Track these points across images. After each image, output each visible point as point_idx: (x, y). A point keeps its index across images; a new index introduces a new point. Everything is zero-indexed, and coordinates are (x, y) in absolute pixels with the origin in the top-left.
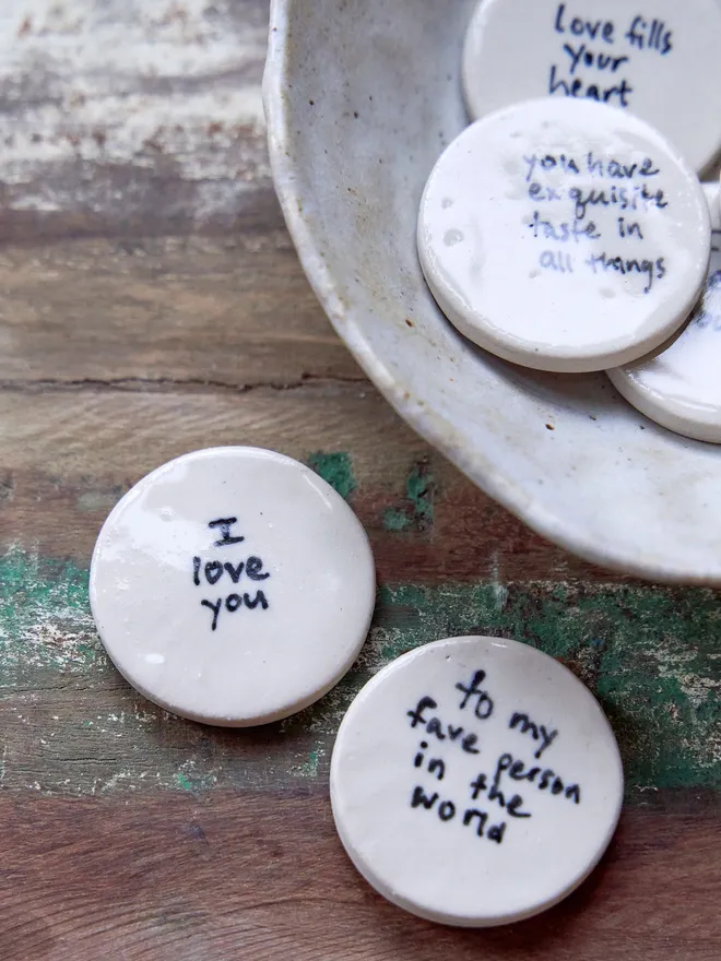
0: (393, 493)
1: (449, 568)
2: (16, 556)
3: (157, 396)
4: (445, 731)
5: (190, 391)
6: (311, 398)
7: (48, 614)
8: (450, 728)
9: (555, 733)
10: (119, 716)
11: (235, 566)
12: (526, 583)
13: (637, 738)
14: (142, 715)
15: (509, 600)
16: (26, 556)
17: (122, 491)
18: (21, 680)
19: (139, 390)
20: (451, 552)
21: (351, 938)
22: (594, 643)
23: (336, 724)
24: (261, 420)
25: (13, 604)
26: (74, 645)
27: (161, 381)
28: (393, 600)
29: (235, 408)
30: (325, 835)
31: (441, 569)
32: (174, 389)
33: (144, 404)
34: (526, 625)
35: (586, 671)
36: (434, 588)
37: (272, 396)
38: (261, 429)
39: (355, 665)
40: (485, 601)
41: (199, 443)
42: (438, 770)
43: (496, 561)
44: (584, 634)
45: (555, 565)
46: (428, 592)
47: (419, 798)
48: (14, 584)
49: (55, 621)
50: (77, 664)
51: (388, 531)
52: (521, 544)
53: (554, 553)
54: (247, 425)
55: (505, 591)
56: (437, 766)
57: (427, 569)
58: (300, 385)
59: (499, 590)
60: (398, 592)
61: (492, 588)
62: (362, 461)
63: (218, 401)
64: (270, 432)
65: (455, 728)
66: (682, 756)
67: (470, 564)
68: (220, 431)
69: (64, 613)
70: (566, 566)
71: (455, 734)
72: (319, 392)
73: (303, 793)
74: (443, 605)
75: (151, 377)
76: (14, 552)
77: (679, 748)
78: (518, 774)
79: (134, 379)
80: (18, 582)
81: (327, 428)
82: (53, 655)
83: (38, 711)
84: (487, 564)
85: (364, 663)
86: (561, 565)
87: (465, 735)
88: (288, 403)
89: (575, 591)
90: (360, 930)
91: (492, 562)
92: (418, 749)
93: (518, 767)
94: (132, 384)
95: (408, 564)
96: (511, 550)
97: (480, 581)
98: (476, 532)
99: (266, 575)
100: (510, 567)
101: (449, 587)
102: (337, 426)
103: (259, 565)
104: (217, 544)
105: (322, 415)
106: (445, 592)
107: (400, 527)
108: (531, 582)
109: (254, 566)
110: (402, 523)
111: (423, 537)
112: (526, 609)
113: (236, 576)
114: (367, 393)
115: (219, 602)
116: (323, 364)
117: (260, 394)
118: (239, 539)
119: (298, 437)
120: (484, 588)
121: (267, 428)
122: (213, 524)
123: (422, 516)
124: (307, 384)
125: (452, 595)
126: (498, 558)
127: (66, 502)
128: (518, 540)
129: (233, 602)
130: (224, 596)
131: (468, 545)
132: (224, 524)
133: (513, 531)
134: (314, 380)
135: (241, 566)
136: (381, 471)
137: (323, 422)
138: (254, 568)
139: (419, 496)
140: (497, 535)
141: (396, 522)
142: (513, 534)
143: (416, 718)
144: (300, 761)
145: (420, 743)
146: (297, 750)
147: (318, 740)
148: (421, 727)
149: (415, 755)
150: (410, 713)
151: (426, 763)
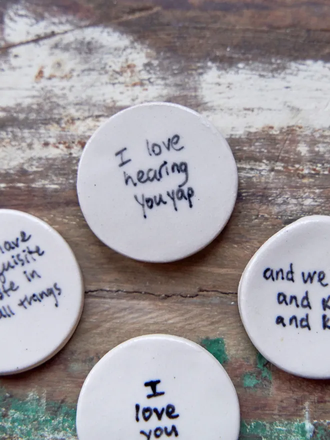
0: (248, 363)
1: (280, 411)
2: (33, 400)
3: (114, 301)
5: (134, 298)
6: (202, 304)
7: (51, 436)
11: (160, 410)
12: (325, 421)
15: (314, 432)
16: (39, 400)
17: (94, 361)
19: (104, 298)
20: (282, 401)
24: (173, 318)
25: (31, 429)
27: (117, 291)
28: (248, 431)
29: (160, 309)
31: (276, 412)
32: (124, 297)
33: (107, 306)
36: (271, 424)
37: (181, 302)
38: (174, 323)
40: (300, 432)
41: (138, 332)
43: (307, 407)
46: (268, 425)
48: (32, 417)
51: (245, 388)
52: (322, 398)
54: (166, 321)
55: (312, 426)
57: (267, 412)
58: (196, 295)
59: (309, 426)
60: (251, 425)
61: (304, 424)
62: (232, 343)
63: (150, 304)
64: (179, 325)
67: (292, 409)
68: (151, 324)
69: (60, 435)
72: (206, 301)
74: (276, 434)
75: (111, 289)
76: (32, 398)
79: (102, 290)
80: (34, 416)
81: (212, 323)
84: (302, 409)
88: (189, 307)
94: (101, 293)
95: (257, 409)
96: (316, 401)
97: (298, 420)
98: (296, 390)
99: (177, 416)
100: (315, 411)
101: (280, 423)
102: (217, 322)
103: (173, 410)
104: (149, 396)
105: (209, 315)
106: (277, 426)
107: (252, 385)
108: (327, 421)
109: (170, 410)
110: (254, 383)
111: (266, 392)
112: (324, 438)
113: (159, 416)
114: (236, 302)
115: (150, 432)
116: (210, 283)
117: (173, 301)
118: (162, 393)
119: (194, 328)
120: (300, 424)
121: (178, 323)
122: (147, 384)
123: (265, 379)
124: (201, 295)
125: (281, 428)
126: (309, 406)
127: (62, 367)
128: (320, 394)
129: (158, 432)
130: (153, 429)
131: (291, 397)
132: (153, 384)
133: (317, 389)
134: (205, 293)
135: (163, 410)
136: (242, 350)
137: (209, 320)
138: (170, 412)
139: (264, 366)
140: (308, 392)
141: (250, 382)
142: (317, 391)
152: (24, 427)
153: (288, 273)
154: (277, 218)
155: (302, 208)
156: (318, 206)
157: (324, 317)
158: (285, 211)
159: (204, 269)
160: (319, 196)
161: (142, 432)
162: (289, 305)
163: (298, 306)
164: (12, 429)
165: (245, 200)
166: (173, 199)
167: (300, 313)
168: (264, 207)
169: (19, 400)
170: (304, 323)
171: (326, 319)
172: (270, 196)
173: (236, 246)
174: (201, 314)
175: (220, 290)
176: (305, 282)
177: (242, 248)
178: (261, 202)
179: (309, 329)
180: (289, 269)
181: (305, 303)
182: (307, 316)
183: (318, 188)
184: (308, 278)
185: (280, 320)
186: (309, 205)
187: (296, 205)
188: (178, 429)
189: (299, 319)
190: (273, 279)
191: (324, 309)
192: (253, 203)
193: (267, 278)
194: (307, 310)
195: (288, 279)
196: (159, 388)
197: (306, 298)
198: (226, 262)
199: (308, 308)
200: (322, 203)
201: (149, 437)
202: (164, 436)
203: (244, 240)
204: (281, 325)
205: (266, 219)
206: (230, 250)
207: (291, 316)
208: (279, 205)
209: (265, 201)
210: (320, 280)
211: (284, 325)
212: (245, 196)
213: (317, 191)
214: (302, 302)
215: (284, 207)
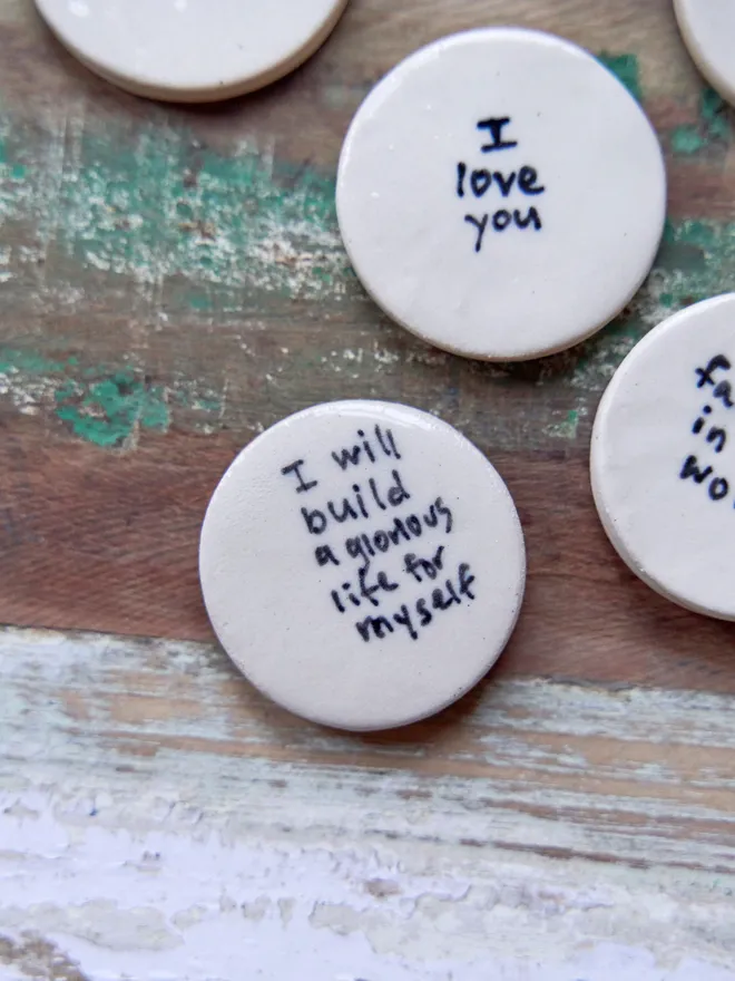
0: (685, 108)
2: (247, 156)
7: (281, 229)
10: (356, 354)
11: (506, 176)
14: (382, 354)
16: (258, 158)
18: (247, 303)
21: (601, 620)
23: (605, 380)
24: (539, 7)
25: (241, 214)
26: (309, 268)
28: (676, 237)
30: (581, 505)
36: (725, 226)
38: (538, 20)
39: (626, 311)
42: (717, 441)
46: (718, 230)
47: (691, 470)
48: (243, 190)
49: (289, 236)
50: (311, 289)
51: (676, 155)
54: (522, 14)
56: (718, 435)
57: (718, 204)
60: (684, 227)
62: (653, 66)
68: (491, 19)
69: (300, 228)
73: (559, 457)
76: (245, 152)
80: (248, 188)
81: (616, 23)
82: (285, 277)
83: (265, 342)
85: (638, 310)
90: (612, 612)
92: (699, 413)
95: (696, 196)
99: (540, 190)
102: (627, 21)
103: (534, 177)
104: (486, 149)
107: (691, 150)
109: (528, 177)
110: (694, 145)
111: (717, 164)
113: (505, 188)
115: (485, 218)
118: (512, 144)
122: (482, 125)
123: (716, 138)
127: (307, 94)
129: (501, 220)
130: (492, 212)
132: (494, 125)
135: (513, 176)
136: (673, 81)
137: (611, 16)
138: (527, 180)
141: (687, 143)
143: (705, 377)
144: (559, 419)
145: (702, 407)
146: (555, 406)
147: (580, 396)
148: (708, 389)
149: (695, 419)
150: (699, 371)
151: (706, 430)
152: (227, 209)
161: (469, 218)
164: (204, 211)
169: (219, 155)
188: (542, 215)
196: (507, 133)
201: (481, 228)
202: (512, 227)
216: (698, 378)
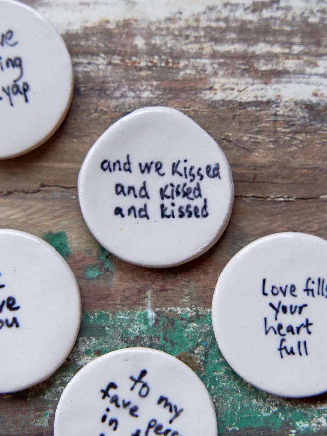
0: (91, 256)
1: (123, 301)
4: (120, 403)
6: (44, 199)
8: (124, 401)
9: (182, 410)
11: (1, 302)
12: (167, 309)
13: (228, 399)
15: (156, 320)
20: (124, 291)
22: (204, 344)
23: (59, 395)
24: (16, 213)
28: (91, 321)
31: (119, 302)
34: (166, 334)
35: (199, 361)
36: (114, 313)
37: (23, 198)
38: (16, 219)
39: (68, 359)
40: (143, 321)
42: (114, 425)
43: (149, 296)
44: (199, 338)
45: (183, 298)
46: (111, 315)
51: (88, 280)
52: (164, 286)
53: (182, 291)
54: (8, 217)
55: (154, 314)
56: (114, 422)
57: (110, 302)
58: (39, 191)
59: (151, 314)
60: (94, 316)
61: (146, 313)
62: (74, 237)
64: (22, 220)
65: (127, 401)
66: (253, 409)
67: (134, 299)
70: (189, 299)
71: (126, 405)
72: (49, 196)
74: (119, 323)
77: (251, 404)
78: (159, 431)
81: (55, 217)
84: (144, 298)
85: (74, 359)
86: (186, 298)
87: (131, 406)
88: (31, 203)
89: (194, 313)
91: (147, 297)
92: (104, 412)
93: (159, 427)
95: (100, 299)
96: (158, 290)
97: (140, 309)
98: (138, 280)
99: (18, 308)
100: (158, 300)
101: (122, 312)
102: (60, 216)
103: (14, 302)
105: (51, 209)
106: (120, 315)
107: (95, 277)
108: (169, 308)
109: (11, 302)
110: (97, 274)
111: (109, 283)
112: (166, 325)
114: (77, 196)
116: (51, 178)
117: (16, 197)
118: (3, 286)
119: (38, 223)
120: (143, 313)
121: (20, 218)
123: (107, 270)
124: (43, 190)
125: (124, 317)
126: (151, 295)
128: (161, 283)
131: (133, 287)
133: (159, 278)
134: (47, 188)
135: (4, 302)
136: (85, 243)
137: (52, 214)
139: (107, 257)
140: (150, 281)
141: (93, 274)
142: (159, 280)
143: (105, 394)
144: (39, 416)
145: (105, 409)
146: (37, 410)
147: (49, 404)
148: (107, 399)
149: (102, 415)
150: (102, 391)
151: (108, 420)
153: (125, 164)
154: (116, 111)
155: (140, 101)
156: (156, 98)
157: (162, 206)
158: (123, 104)
159: (45, 164)
160: (157, 88)
162: (127, 196)
163: (136, 196)
165: (84, 94)
166: (9, 94)
167: (139, 203)
168: (102, 101)
170: (143, 213)
171: (164, 208)
172: (108, 90)
173: (75, 140)
174: (43, 209)
175: (61, 185)
176: (143, 172)
177: (82, 142)
178: (100, 96)
179: (148, 218)
180: (126, 160)
181: (143, 193)
182: (145, 206)
183: (156, 81)
184: (146, 168)
185: (118, 211)
186: (147, 98)
187: (134, 98)
188: (19, 320)
189: (137, 209)
190: (111, 171)
191: (162, 198)
192: (91, 97)
193: (104, 170)
194: (145, 200)
195: (126, 170)
197: (144, 188)
198: (66, 157)
199: (146, 198)
200: (159, 95)
202: (5, 328)
203: (83, 134)
204: (120, 215)
205: (105, 113)
206: (69, 145)
207: (129, 207)
208: (117, 98)
209: (103, 95)
210: (157, 170)
211: (123, 216)
212: (84, 91)
213: (155, 83)
214: (140, 191)
215: (122, 100)
216: (102, 394)
